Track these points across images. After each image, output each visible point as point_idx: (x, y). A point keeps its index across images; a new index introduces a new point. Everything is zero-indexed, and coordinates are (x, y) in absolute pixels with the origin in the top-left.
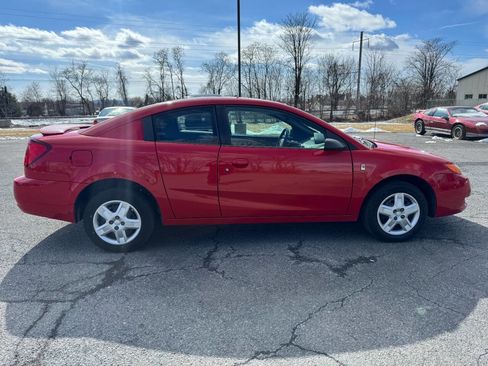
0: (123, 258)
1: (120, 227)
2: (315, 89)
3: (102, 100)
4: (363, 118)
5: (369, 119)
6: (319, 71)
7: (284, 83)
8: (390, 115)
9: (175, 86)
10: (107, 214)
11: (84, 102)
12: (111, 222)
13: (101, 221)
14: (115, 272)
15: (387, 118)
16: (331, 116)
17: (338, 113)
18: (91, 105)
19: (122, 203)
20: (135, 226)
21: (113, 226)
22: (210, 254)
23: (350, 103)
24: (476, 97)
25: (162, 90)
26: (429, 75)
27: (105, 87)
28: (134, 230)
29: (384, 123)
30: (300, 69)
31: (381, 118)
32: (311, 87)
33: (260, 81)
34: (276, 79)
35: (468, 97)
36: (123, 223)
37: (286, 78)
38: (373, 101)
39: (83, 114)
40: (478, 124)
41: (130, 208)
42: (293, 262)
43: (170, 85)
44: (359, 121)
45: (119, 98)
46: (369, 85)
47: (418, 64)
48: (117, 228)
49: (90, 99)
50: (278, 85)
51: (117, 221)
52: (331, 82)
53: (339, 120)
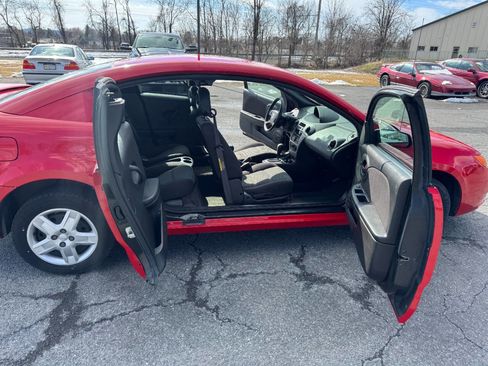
0: (74, 285)
1: (68, 243)
2: (274, 30)
3: (34, 29)
4: (321, 65)
5: (326, 67)
6: (279, 12)
7: (241, 22)
8: (347, 63)
9: (120, 18)
10: (48, 227)
11: (11, 30)
12: (54, 237)
13: (39, 235)
14: (64, 315)
15: (344, 67)
16: (290, 62)
17: (296, 59)
18: (20, 35)
19: (69, 212)
20: (89, 242)
21: (57, 242)
22: (193, 274)
23: (308, 48)
24: (427, 49)
25: (105, 21)
26: (386, 23)
27: (37, 14)
28: (87, 247)
29: (341, 72)
30: (259, 8)
31: (337, 66)
32: (269, 28)
33: (215, 18)
34: (234, 17)
35: (421, 48)
36: (72, 238)
37: (245, 17)
38: (331, 47)
39: (12, 46)
40: (444, 83)
41: (82, 219)
42: (302, 284)
43: (115, 16)
44: (316, 69)
45: (54, 28)
46: (328, 31)
47: (376, 11)
48: (63, 244)
49: (18, 27)
50: (235, 23)
51: (63, 235)
52: (290, 24)
53: (297, 66)
